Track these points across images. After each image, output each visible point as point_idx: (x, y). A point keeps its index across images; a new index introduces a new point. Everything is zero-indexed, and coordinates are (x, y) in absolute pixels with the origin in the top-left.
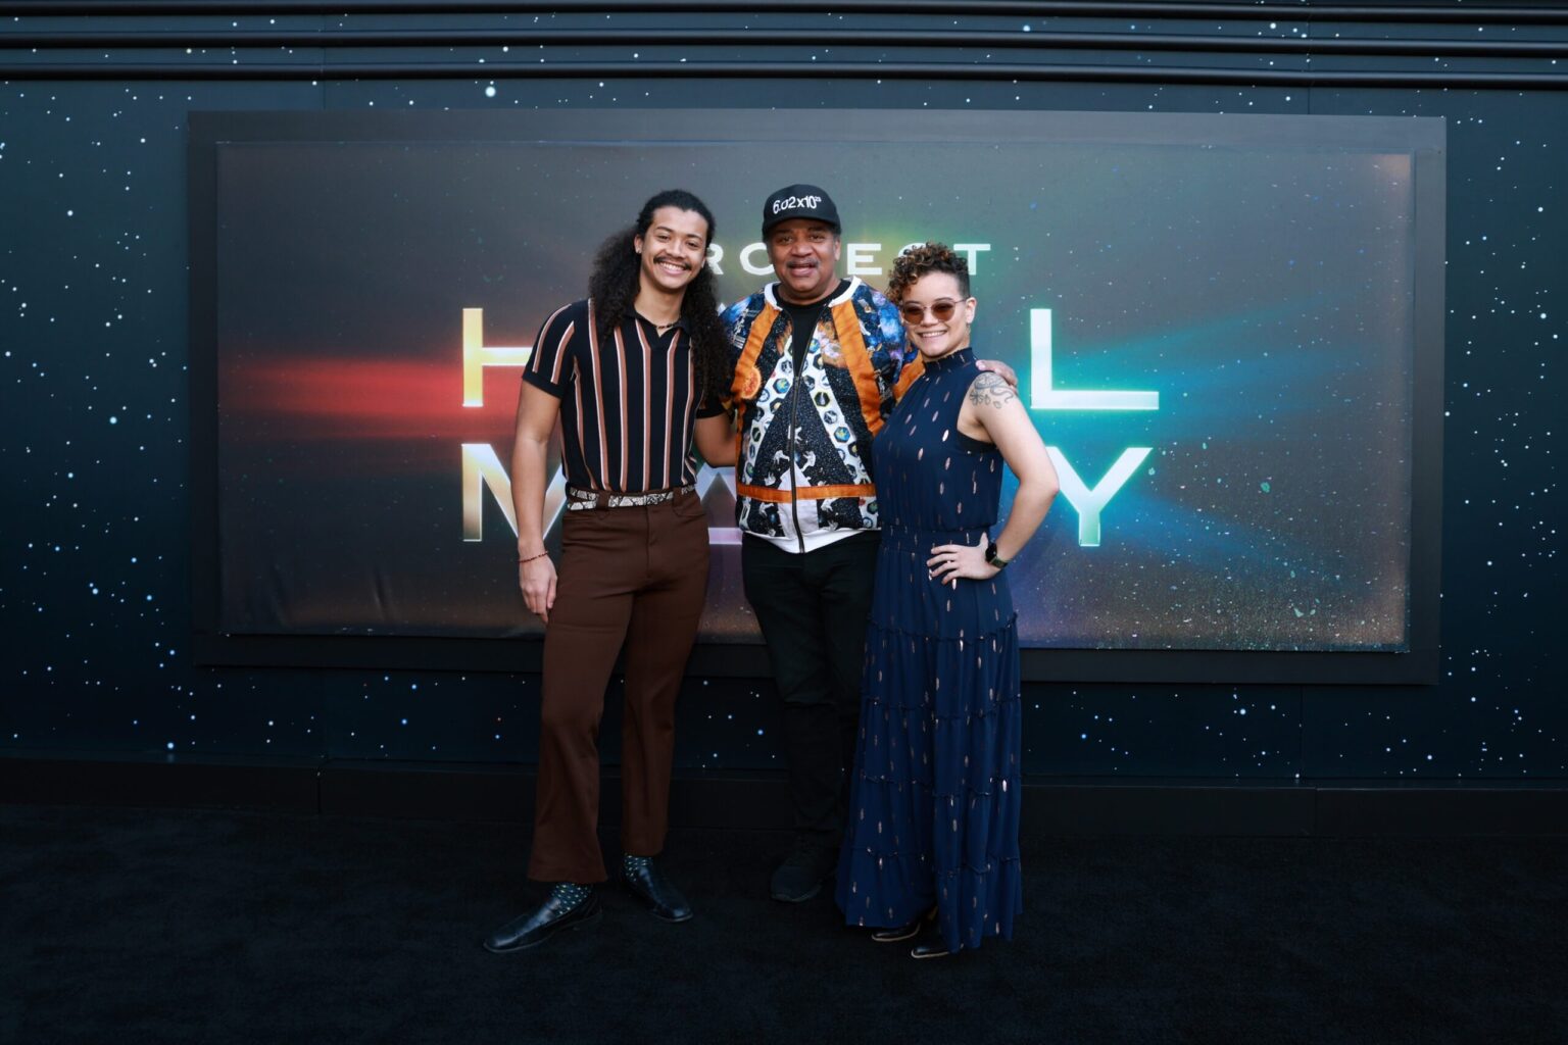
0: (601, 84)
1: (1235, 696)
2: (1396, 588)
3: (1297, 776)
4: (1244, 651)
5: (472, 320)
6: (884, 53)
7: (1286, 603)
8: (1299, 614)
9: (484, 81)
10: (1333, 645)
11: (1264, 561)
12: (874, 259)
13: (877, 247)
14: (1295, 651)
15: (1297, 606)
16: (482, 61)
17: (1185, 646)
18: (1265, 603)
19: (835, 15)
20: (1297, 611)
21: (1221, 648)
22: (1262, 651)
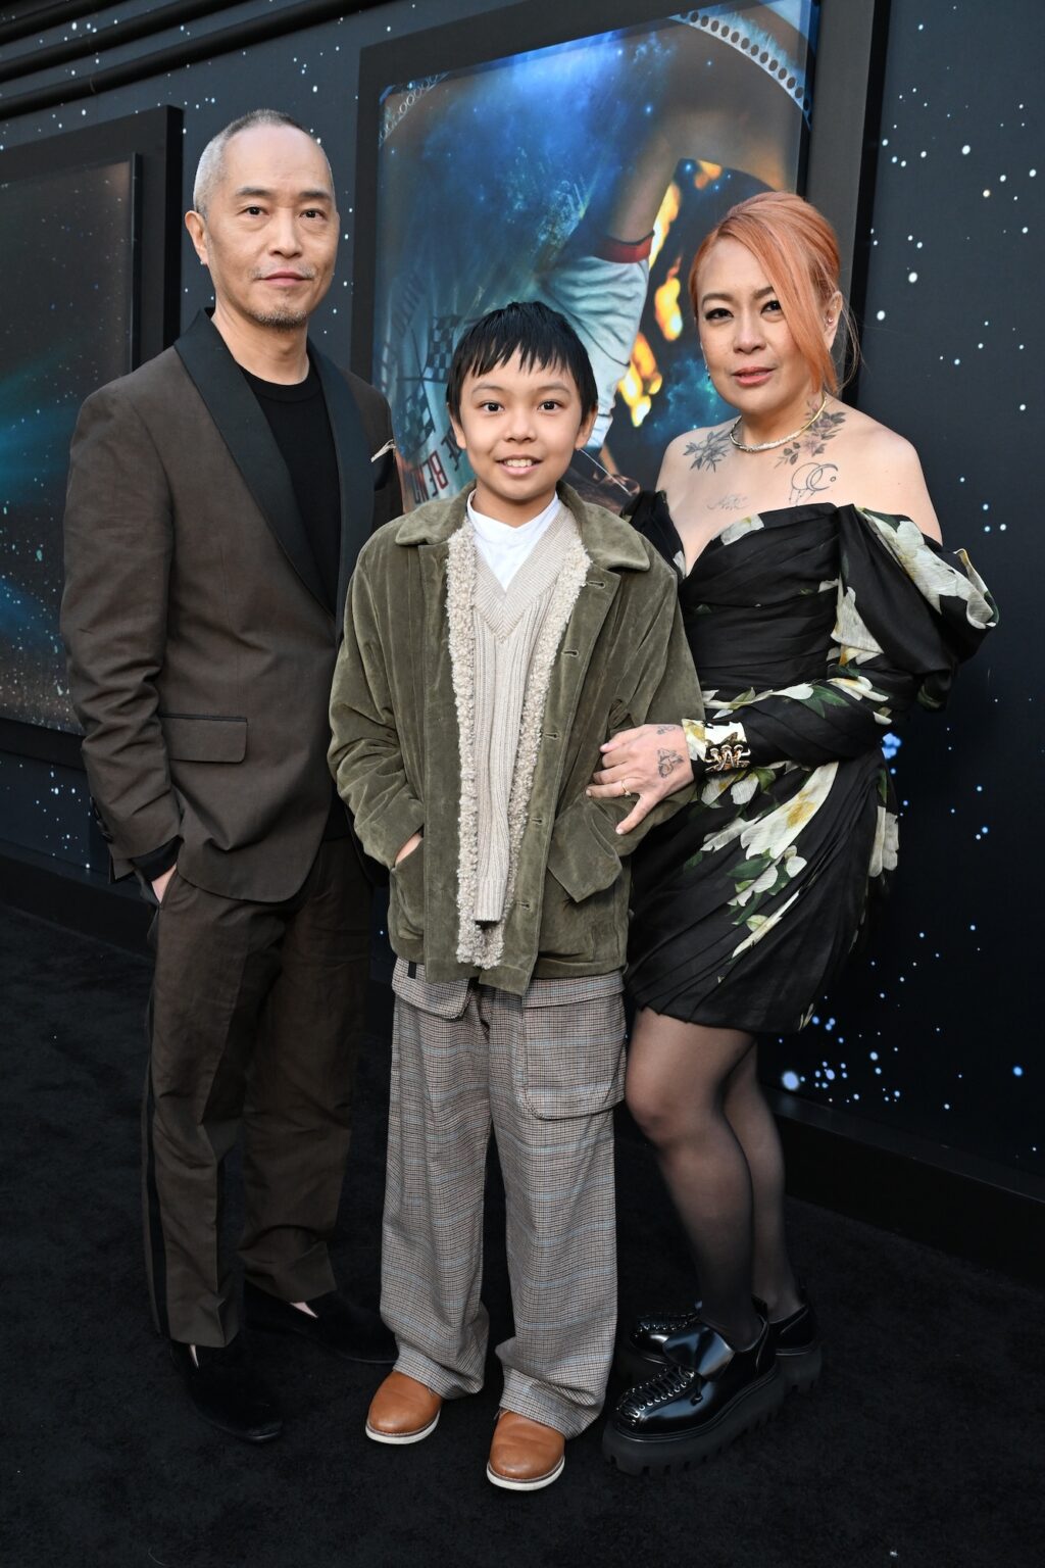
3: (88, 865)
7: (52, 680)
8: (60, 692)
11: (39, 634)
14: (58, 730)
15: (59, 683)
18: (41, 676)
20: (59, 688)
22: (39, 726)
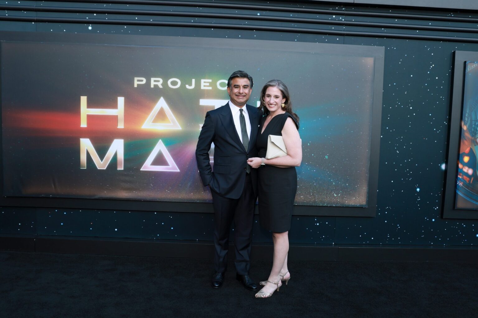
0: (125, 27)
1: (316, 219)
2: (364, 188)
3: (333, 243)
4: (319, 206)
5: (84, 100)
6: (214, 20)
7: (332, 192)
8: (335, 195)
9: (88, 24)
10: (345, 205)
11: (325, 179)
12: (210, 84)
13: (210, 81)
14: (334, 207)
15: (335, 193)
16: (87, 18)
17: (301, 204)
18: (325, 192)
19: (199, 8)
21: (312, 205)
22: (324, 206)
